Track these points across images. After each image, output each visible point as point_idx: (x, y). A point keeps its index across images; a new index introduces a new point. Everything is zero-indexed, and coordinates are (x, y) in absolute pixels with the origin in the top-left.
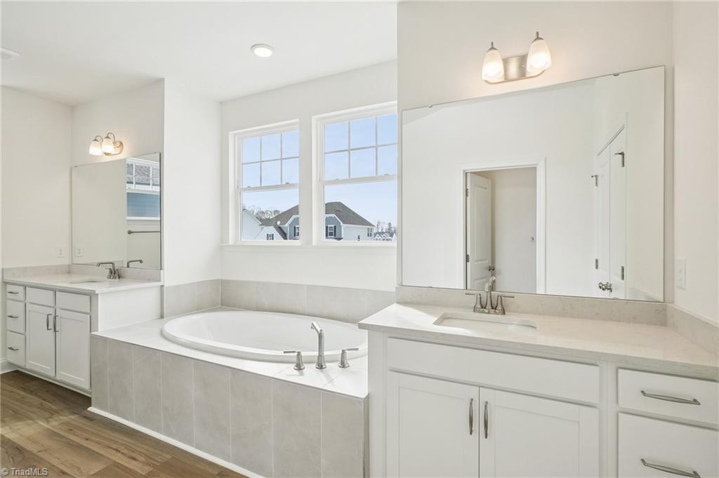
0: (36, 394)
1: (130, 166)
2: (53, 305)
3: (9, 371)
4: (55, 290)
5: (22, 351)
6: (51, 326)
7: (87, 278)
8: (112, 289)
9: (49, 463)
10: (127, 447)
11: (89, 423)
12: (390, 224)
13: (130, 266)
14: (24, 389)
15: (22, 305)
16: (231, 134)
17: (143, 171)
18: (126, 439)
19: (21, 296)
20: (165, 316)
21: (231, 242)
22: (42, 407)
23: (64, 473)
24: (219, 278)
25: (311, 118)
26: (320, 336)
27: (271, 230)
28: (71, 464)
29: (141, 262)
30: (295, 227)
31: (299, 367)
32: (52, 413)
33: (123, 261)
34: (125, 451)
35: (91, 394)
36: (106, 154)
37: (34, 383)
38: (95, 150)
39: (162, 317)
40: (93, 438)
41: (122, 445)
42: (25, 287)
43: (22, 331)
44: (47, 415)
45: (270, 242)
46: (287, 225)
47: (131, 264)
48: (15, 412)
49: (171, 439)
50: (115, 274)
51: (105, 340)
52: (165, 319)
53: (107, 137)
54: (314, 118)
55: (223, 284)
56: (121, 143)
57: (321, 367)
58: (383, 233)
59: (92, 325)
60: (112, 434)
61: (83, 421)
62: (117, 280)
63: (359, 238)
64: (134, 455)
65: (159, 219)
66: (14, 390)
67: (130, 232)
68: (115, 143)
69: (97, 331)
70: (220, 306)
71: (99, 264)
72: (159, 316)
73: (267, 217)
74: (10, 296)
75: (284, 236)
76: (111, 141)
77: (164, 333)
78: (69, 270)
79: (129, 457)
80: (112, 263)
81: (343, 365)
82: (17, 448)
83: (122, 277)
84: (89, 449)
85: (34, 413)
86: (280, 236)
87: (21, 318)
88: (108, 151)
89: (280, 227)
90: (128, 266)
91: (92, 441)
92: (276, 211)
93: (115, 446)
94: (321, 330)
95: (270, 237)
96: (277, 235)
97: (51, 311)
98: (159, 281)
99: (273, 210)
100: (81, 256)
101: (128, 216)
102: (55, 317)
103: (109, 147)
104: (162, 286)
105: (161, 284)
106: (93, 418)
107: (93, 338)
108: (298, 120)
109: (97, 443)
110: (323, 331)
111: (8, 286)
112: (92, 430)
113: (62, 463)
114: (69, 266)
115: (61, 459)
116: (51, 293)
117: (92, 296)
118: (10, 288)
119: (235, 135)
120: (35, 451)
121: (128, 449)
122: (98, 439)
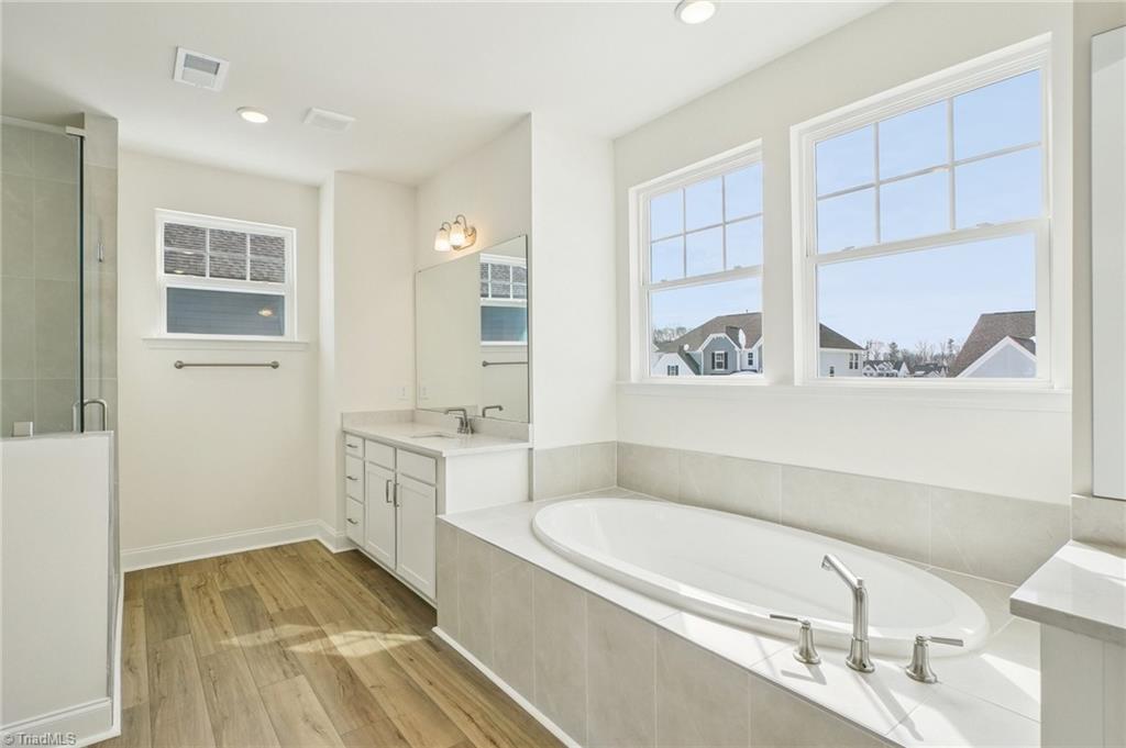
0: (374, 591)
1: (484, 267)
2: (392, 467)
3: (349, 549)
4: (396, 447)
5: (360, 525)
6: (391, 498)
7: (432, 431)
8: (463, 451)
9: (384, 713)
10: (484, 716)
11: (433, 654)
12: (893, 345)
13: (487, 415)
14: (363, 580)
15: (361, 462)
16: (632, 191)
17: (501, 271)
18: (482, 699)
19: (359, 452)
20: (534, 497)
21: (634, 379)
22: (379, 613)
23: (401, 737)
24: (613, 438)
25: (788, 131)
26: (859, 595)
27: (674, 359)
28: (410, 723)
29: (501, 408)
30: (713, 354)
31: (807, 657)
32: (390, 627)
33: (477, 407)
34: (480, 722)
35: (436, 604)
36: (456, 248)
37: (373, 571)
38: (442, 244)
39: (530, 499)
40: (439, 683)
41: (479, 709)
42: (364, 439)
43: (361, 500)
44: (384, 626)
45: (673, 379)
46: (700, 350)
47: (487, 411)
48: (351, 612)
49: (548, 720)
50: (468, 426)
51: (454, 529)
52: (535, 502)
53: (457, 222)
54: (794, 130)
55: (622, 451)
56: (474, 230)
57: (860, 667)
58: (878, 363)
59: (438, 503)
60: (464, 684)
61: (426, 648)
62: (470, 435)
63: (832, 372)
64: (495, 735)
65: (525, 343)
66: (354, 579)
67: (485, 364)
68: (466, 230)
69: (444, 513)
70: (615, 486)
71: (448, 411)
72: (525, 498)
73: (666, 338)
74: (349, 449)
75: (696, 369)
76: (462, 227)
77: (536, 531)
78: (412, 418)
79: (487, 737)
80: (463, 410)
81: (919, 673)
82: (349, 673)
83: (477, 432)
84: (434, 703)
85: (370, 619)
86: (688, 368)
87: (361, 481)
88: (457, 244)
89: (688, 354)
90: (484, 415)
91: (436, 688)
92: (680, 329)
93: (468, 709)
94: (860, 582)
95: (673, 370)
96: (683, 366)
97: (391, 476)
98: (527, 441)
99: (675, 328)
100: (426, 399)
101: (483, 339)
102: (395, 486)
103: (458, 237)
104: (531, 449)
105: (527, 445)
106: (437, 646)
107: (439, 522)
108: (759, 141)
109: (443, 693)
110: (866, 585)
111: (348, 437)
112: (438, 669)
113: (399, 719)
114: (413, 411)
115: (396, 707)
116: (391, 449)
117: (438, 459)
118: (350, 440)
119: (638, 192)
120: (369, 685)
121: (486, 721)
122: (445, 689)
